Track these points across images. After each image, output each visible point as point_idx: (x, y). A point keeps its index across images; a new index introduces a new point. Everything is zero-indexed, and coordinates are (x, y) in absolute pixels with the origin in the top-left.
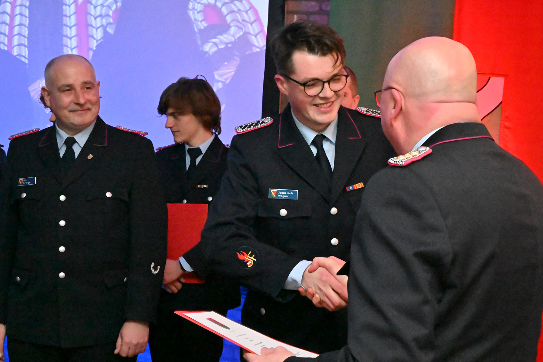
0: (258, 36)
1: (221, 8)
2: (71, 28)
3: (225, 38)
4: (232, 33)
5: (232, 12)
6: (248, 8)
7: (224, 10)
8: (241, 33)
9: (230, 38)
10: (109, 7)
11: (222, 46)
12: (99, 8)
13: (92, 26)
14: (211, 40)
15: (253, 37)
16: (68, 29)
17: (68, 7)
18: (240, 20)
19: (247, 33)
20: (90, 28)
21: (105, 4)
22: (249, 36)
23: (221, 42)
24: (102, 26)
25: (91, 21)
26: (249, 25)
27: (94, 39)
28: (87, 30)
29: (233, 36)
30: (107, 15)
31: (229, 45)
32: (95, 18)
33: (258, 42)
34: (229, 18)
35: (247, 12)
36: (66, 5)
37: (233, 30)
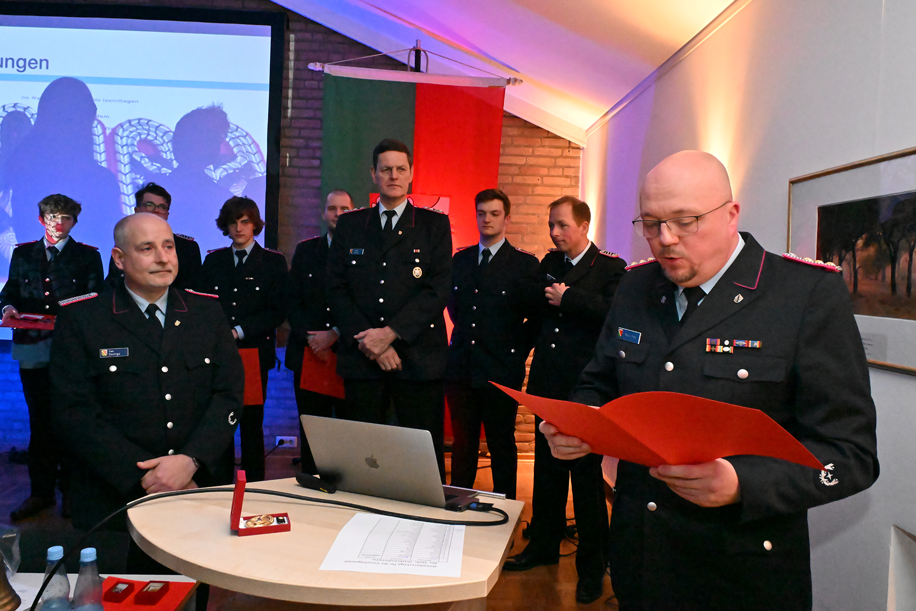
0: (260, 164)
1: (229, 142)
2: (100, 154)
3: (233, 165)
4: (238, 161)
5: (238, 145)
6: (251, 143)
7: (231, 143)
8: (246, 162)
9: (237, 165)
10: (134, 138)
11: (231, 171)
12: (124, 140)
13: (119, 153)
14: (221, 167)
15: (256, 165)
16: (98, 155)
17: (97, 137)
18: (245, 152)
19: (250, 162)
20: (118, 155)
21: (131, 136)
22: (252, 164)
23: (230, 168)
24: (128, 153)
25: (119, 149)
26: (252, 156)
27: (122, 163)
28: (115, 157)
29: (240, 163)
30: (133, 145)
31: (237, 171)
32: (122, 147)
33: (260, 169)
34: (235, 150)
35: (250, 146)
36: (95, 135)
37: (239, 159)
